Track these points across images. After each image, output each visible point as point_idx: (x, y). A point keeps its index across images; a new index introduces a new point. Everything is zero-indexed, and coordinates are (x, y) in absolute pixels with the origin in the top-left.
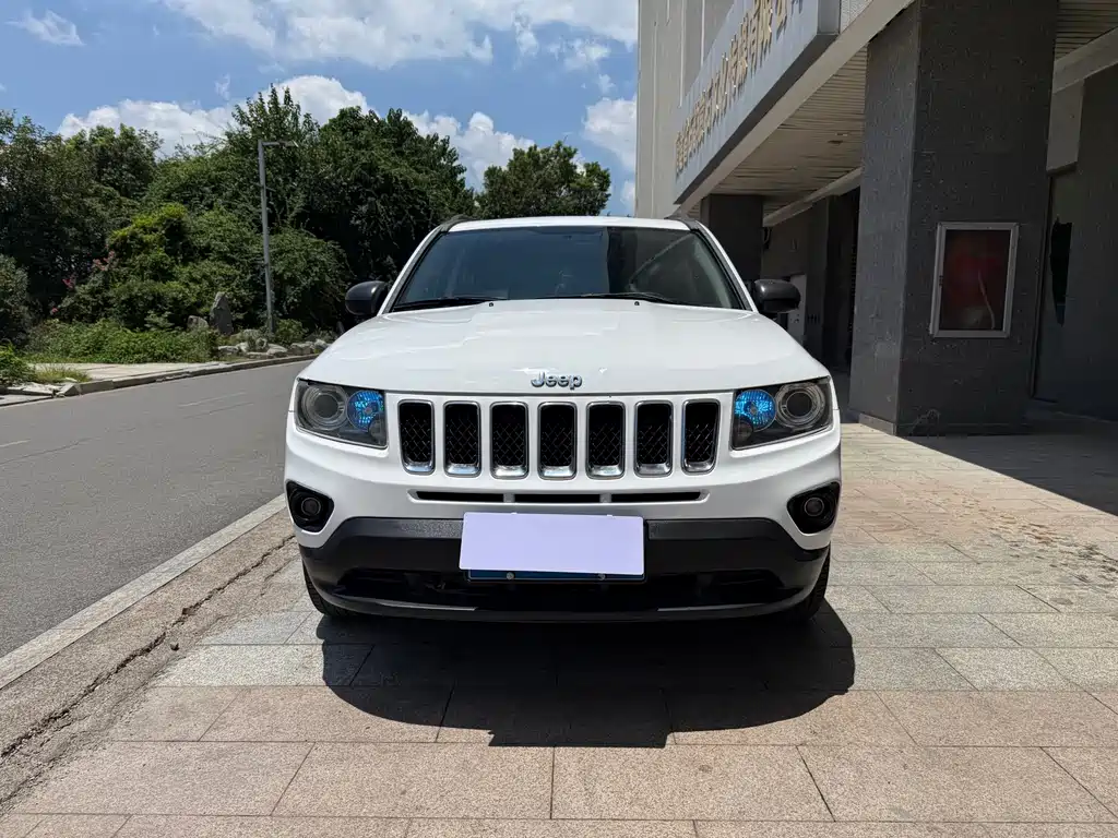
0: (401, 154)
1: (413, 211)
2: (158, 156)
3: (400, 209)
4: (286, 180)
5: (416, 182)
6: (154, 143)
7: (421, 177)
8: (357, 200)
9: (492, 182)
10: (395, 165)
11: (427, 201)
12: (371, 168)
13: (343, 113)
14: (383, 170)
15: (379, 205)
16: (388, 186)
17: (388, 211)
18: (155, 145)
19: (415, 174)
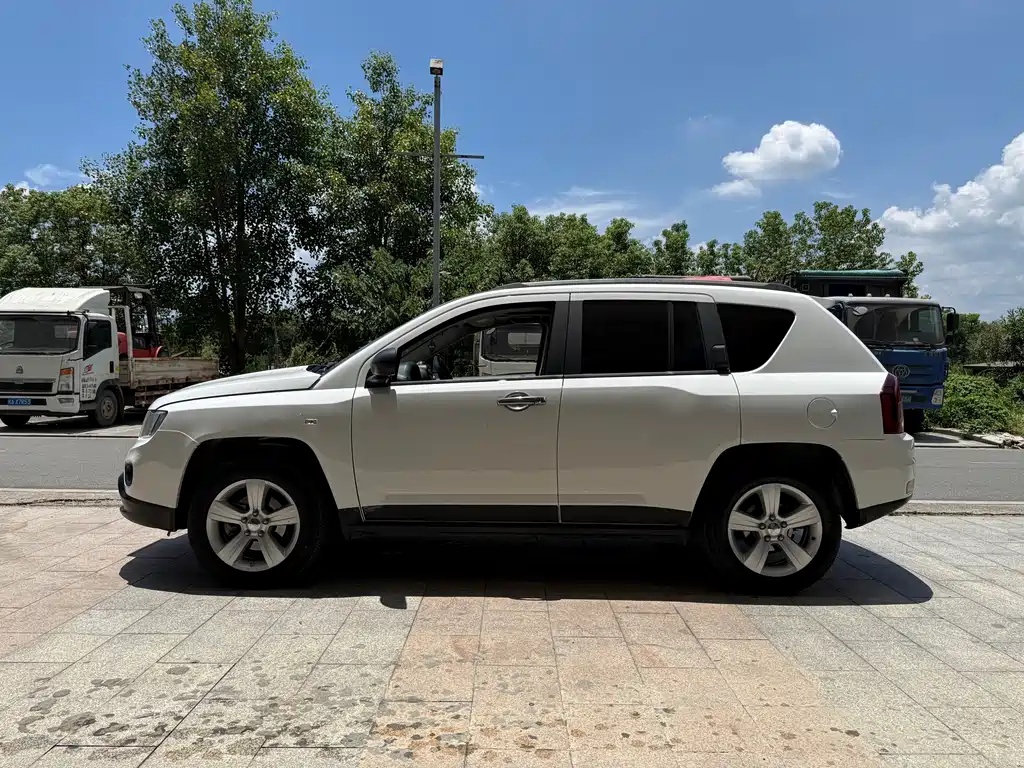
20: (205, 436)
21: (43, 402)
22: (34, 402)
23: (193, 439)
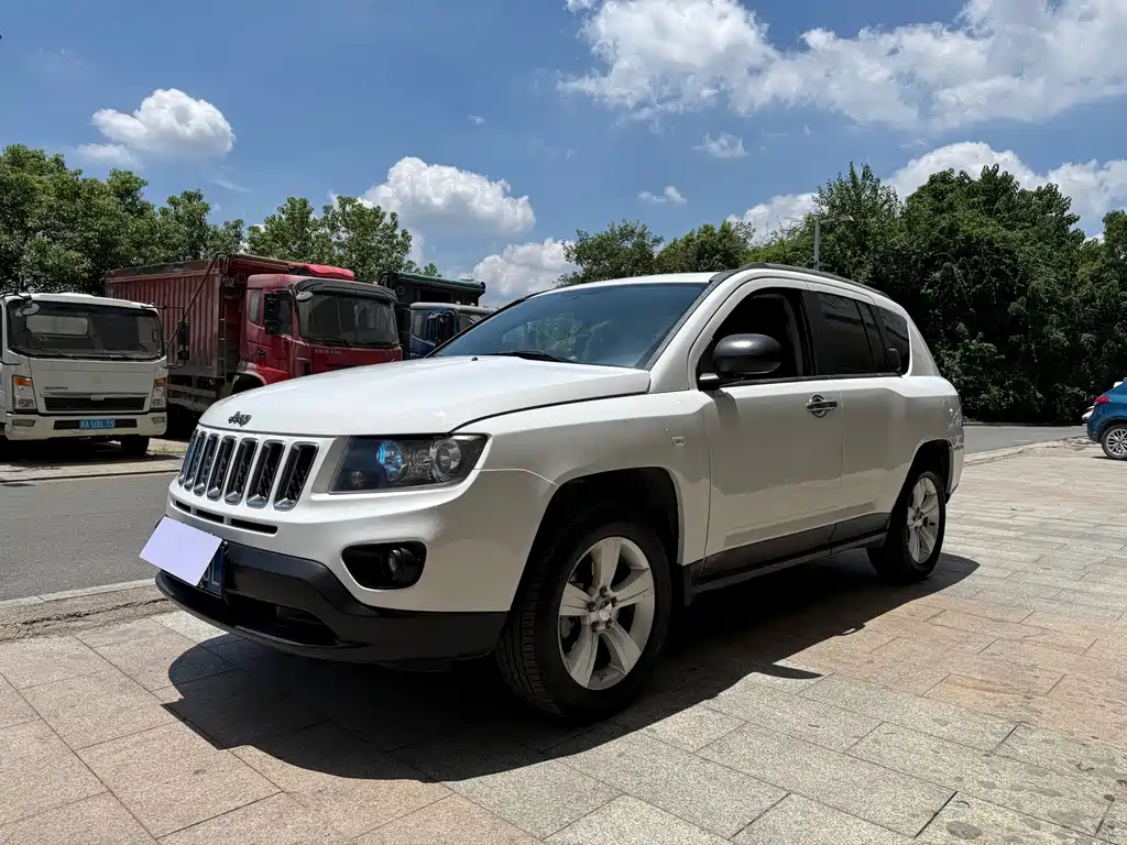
0: (990, 213)
1: (997, 273)
2: (752, 243)
3: (981, 271)
4: (854, 254)
5: (1004, 239)
6: (748, 233)
7: (1010, 234)
8: (930, 264)
9: (1109, 230)
10: (981, 225)
11: (1015, 261)
12: (952, 231)
13: (933, 179)
14: (964, 232)
15: (955, 269)
16: (970, 248)
17: (965, 275)
18: (749, 235)
19: (1004, 232)
20: (568, 473)
21: (133, 424)
22: (119, 424)
23: (550, 480)
